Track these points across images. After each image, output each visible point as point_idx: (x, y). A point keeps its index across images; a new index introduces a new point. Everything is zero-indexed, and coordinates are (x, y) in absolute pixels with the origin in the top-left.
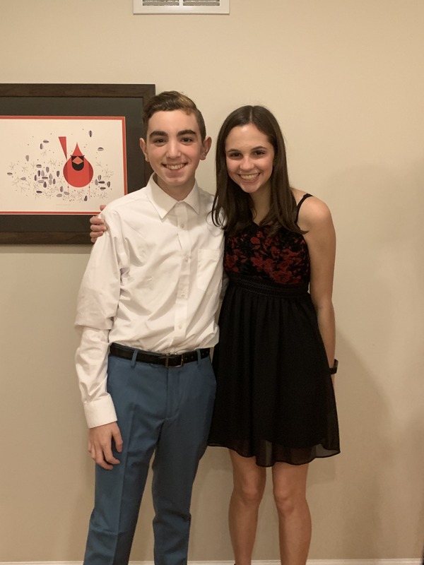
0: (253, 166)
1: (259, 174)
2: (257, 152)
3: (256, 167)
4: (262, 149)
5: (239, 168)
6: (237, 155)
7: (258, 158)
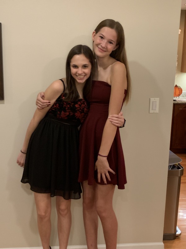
0: (83, 72)
1: (85, 76)
2: (85, 66)
3: (84, 73)
4: (87, 65)
5: (76, 73)
6: (76, 67)
7: (85, 69)
